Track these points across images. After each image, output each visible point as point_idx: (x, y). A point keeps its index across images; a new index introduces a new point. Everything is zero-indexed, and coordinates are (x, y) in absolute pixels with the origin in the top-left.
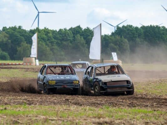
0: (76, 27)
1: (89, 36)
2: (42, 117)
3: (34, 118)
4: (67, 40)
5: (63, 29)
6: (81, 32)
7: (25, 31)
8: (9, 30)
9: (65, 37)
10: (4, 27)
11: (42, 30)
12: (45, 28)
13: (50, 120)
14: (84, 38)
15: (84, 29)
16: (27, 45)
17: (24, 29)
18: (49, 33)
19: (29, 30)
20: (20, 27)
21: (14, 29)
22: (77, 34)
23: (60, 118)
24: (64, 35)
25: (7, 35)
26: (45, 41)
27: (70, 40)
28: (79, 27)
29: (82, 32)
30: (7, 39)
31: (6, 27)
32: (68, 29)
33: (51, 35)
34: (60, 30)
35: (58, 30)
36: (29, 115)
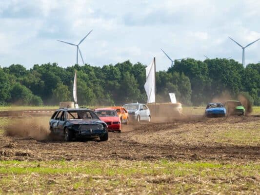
0: (124, 63)
1: (140, 73)
2: (84, 175)
3: (75, 177)
4: (114, 79)
5: (108, 65)
6: (131, 68)
7: (61, 69)
8: (40, 69)
9: (112, 76)
10: (35, 65)
11: (83, 67)
12: (86, 65)
13: (93, 179)
14: (135, 76)
15: (135, 65)
16: (64, 86)
18: (91, 71)
19: (66, 67)
20: (54, 65)
21: (47, 67)
22: (125, 71)
23: (106, 177)
24: (109, 73)
25: (40, 75)
26: (86, 81)
27: (117, 79)
28: (128, 62)
29: (132, 68)
30: (40, 79)
31: (38, 65)
32: (114, 65)
33: (92, 73)
34: (105, 67)
35: (101, 67)
36: (68, 174)
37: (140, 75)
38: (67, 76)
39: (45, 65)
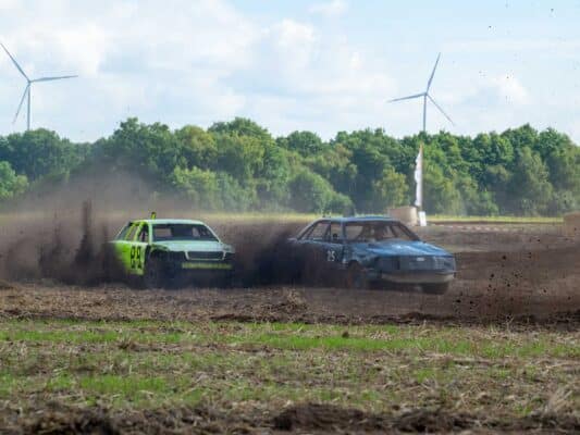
0: (521, 129)
1: (553, 150)
2: (437, 355)
3: (417, 359)
4: (498, 161)
5: (488, 133)
6: (533, 139)
7: (392, 142)
8: (351, 140)
9: (494, 155)
10: (340, 133)
11: (435, 137)
12: (442, 132)
13: (456, 363)
14: (543, 157)
15: (542, 134)
16: (396, 175)
17: (390, 135)
18: (453, 144)
19: (401, 138)
20: (379, 132)
21: (364, 136)
22: (522, 146)
23: (482, 360)
24: (490, 149)
25: (349, 152)
26: (441, 165)
27: (505, 161)
28: (527, 127)
29: (537, 141)
30: (348, 161)
31: (345, 132)
32: (499, 132)
33: (455, 149)
34: (480, 137)
35: (473, 137)
36: (403, 352)
37: (553, 153)
38: (402, 154)
39: (361, 132)
